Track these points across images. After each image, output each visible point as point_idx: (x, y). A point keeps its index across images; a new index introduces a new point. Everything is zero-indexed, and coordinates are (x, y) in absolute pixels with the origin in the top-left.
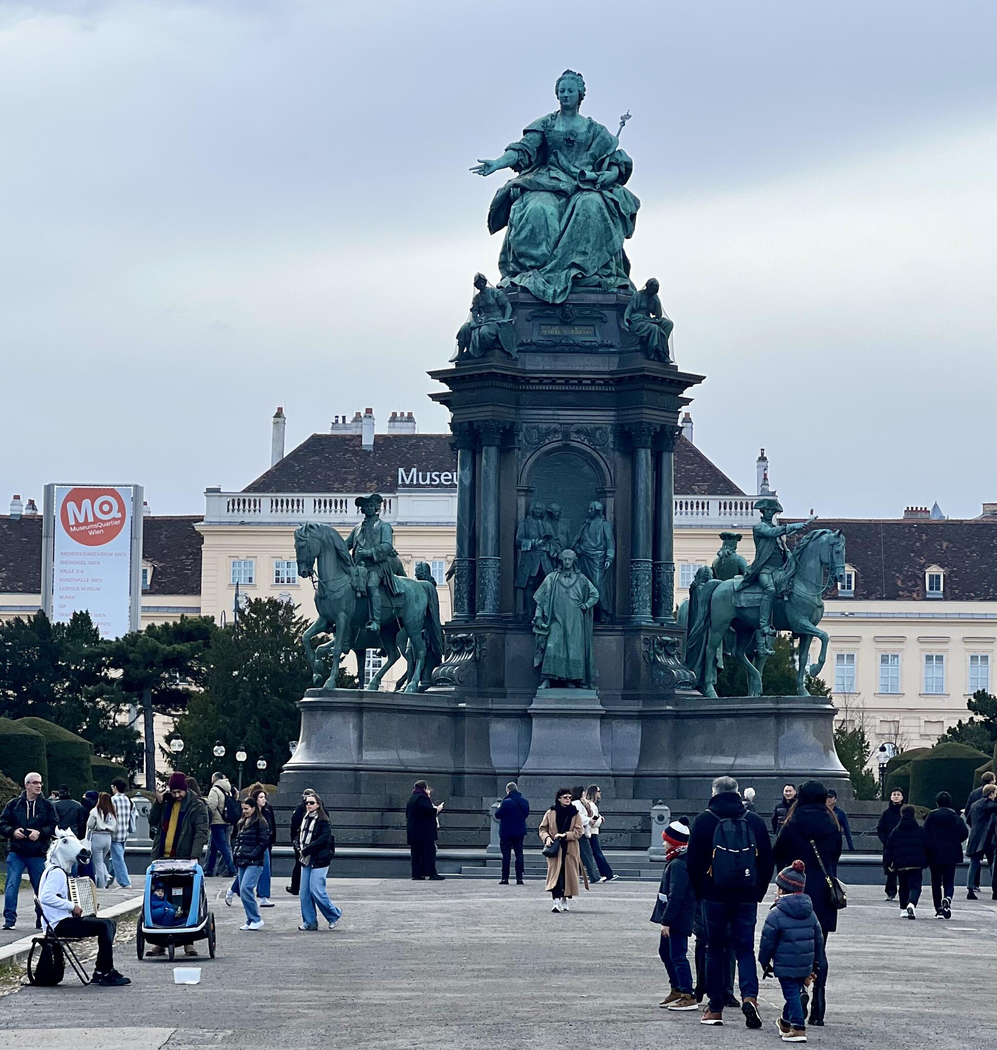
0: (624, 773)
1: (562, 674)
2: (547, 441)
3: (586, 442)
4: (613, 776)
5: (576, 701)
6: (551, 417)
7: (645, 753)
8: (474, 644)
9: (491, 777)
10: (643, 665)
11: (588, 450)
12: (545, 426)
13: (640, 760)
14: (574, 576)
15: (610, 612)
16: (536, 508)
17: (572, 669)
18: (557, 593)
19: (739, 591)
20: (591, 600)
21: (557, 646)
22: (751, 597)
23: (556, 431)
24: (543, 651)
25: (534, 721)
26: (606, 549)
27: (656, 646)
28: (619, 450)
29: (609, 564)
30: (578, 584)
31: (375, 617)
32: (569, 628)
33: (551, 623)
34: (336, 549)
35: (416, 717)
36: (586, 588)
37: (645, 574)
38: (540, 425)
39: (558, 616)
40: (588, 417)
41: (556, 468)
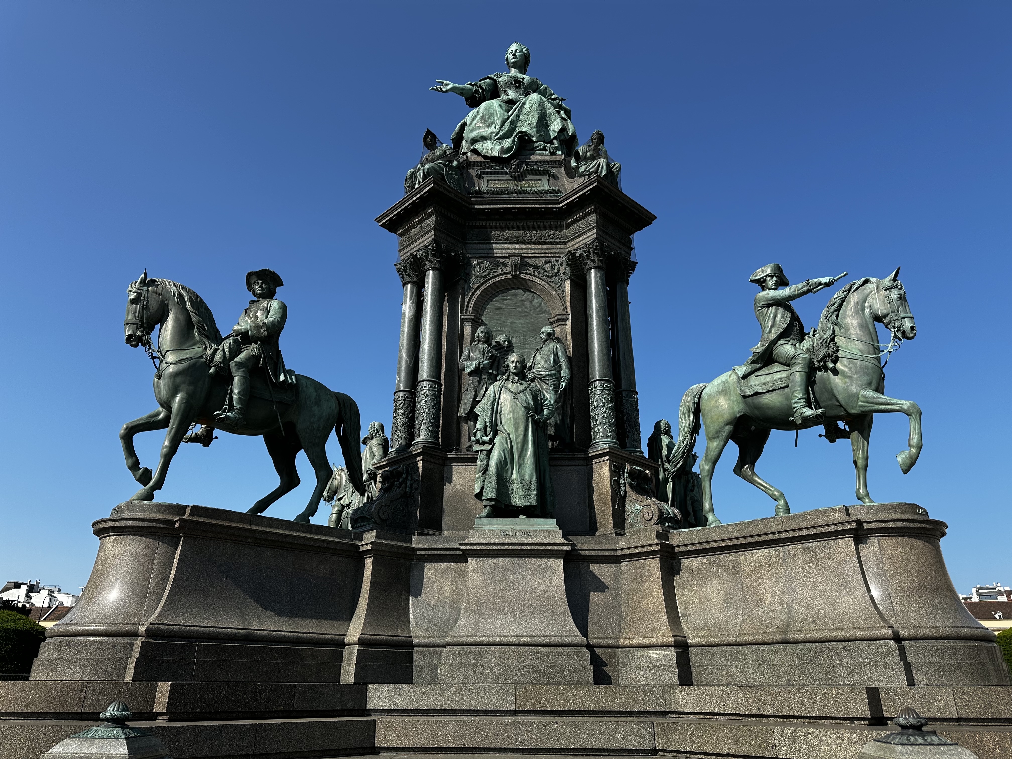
0: (600, 641)
2: (495, 274)
3: (536, 274)
4: (588, 646)
5: (528, 534)
6: (499, 251)
7: (632, 612)
8: (404, 476)
10: (613, 497)
11: (538, 281)
14: (524, 383)
16: (482, 332)
17: (523, 492)
18: (502, 400)
19: (746, 377)
20: (545, 412)
21: (502, 463)
23: (505, 264)
24: (486, 470)
26: (560, 370)
27: (626, 474)
28: (570, 279)
29: (564, 384)
30: (528, 392)
32: (518, 440)
33: (494, 437)
34: (189, 311)
35: (291, 556)
36: (537, 397)
37: (608, 394)
38: (488, 259)
39: (502, 427)
40: (538, 251)
41: (506, 302)
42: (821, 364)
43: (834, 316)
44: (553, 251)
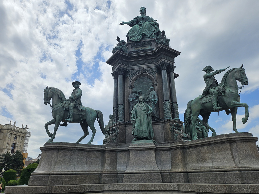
0: (165, 171)
1: (141, 135)
2: (137, 73)
3: (148, 72)
4: (161, 173)
5: (145, 144)
6: (138, 67)
7: (173, 164)
9: (115, 175)
10: (170, 132)
11: (149, 74)
12: (136, 70)
13: (172, 166)
14: (143, 104)
15: (158, 117)
16: (134, 90)
17: (144, 133)
18: (138, 109)
19: (202, 98)
20: (150, 111)
21: (138, 126)
22: (207, 99)
23: (139, 71)
24: (134, 128)
25: (131, 153)
26: (155, 99)
27: (174, 126)
28: (157, 73)
29: (156, 102)
30: (144, 106)
31: (70, 117)
32: (142, 120)
33: (136, 119)
34: (58, 95)
35: (86, 153)
36: (147, 107)
37: (168, 104)
38: (135, 70)
39: (138, 116)
40: (148, 66)
41: (140, 81)
42: (221, 94)
43: (225, 80)
44: (152, 66)
